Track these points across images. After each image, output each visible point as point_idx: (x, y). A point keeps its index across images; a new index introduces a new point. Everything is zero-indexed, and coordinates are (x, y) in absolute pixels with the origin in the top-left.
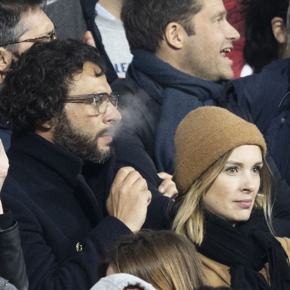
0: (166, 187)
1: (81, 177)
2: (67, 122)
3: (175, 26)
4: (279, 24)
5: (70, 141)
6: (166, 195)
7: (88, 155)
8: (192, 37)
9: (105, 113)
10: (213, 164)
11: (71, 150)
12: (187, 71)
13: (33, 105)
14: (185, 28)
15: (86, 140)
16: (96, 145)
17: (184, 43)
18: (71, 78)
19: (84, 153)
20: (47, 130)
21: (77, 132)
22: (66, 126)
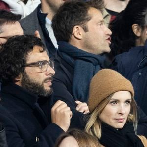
0: (80, 107)
1: (37, 104)
2: (27, 77)
3: (78, 28)
4: (136, 27)
5: (29, 86)
6: (80, 111)
7: (39, 92)
8: (87, 33)
9: (46, 70)
10: (104, 100)
11: (30, 91)
12: (86, 50)
13: (9, 69)
14: (83, 29)
15: (37, 85)
16: (43, 87)
17: (83, 36)
18: (27, 54)
19: (37, 91)
20: (17, 81)
21: (32, 82)
22: (27, 79)
